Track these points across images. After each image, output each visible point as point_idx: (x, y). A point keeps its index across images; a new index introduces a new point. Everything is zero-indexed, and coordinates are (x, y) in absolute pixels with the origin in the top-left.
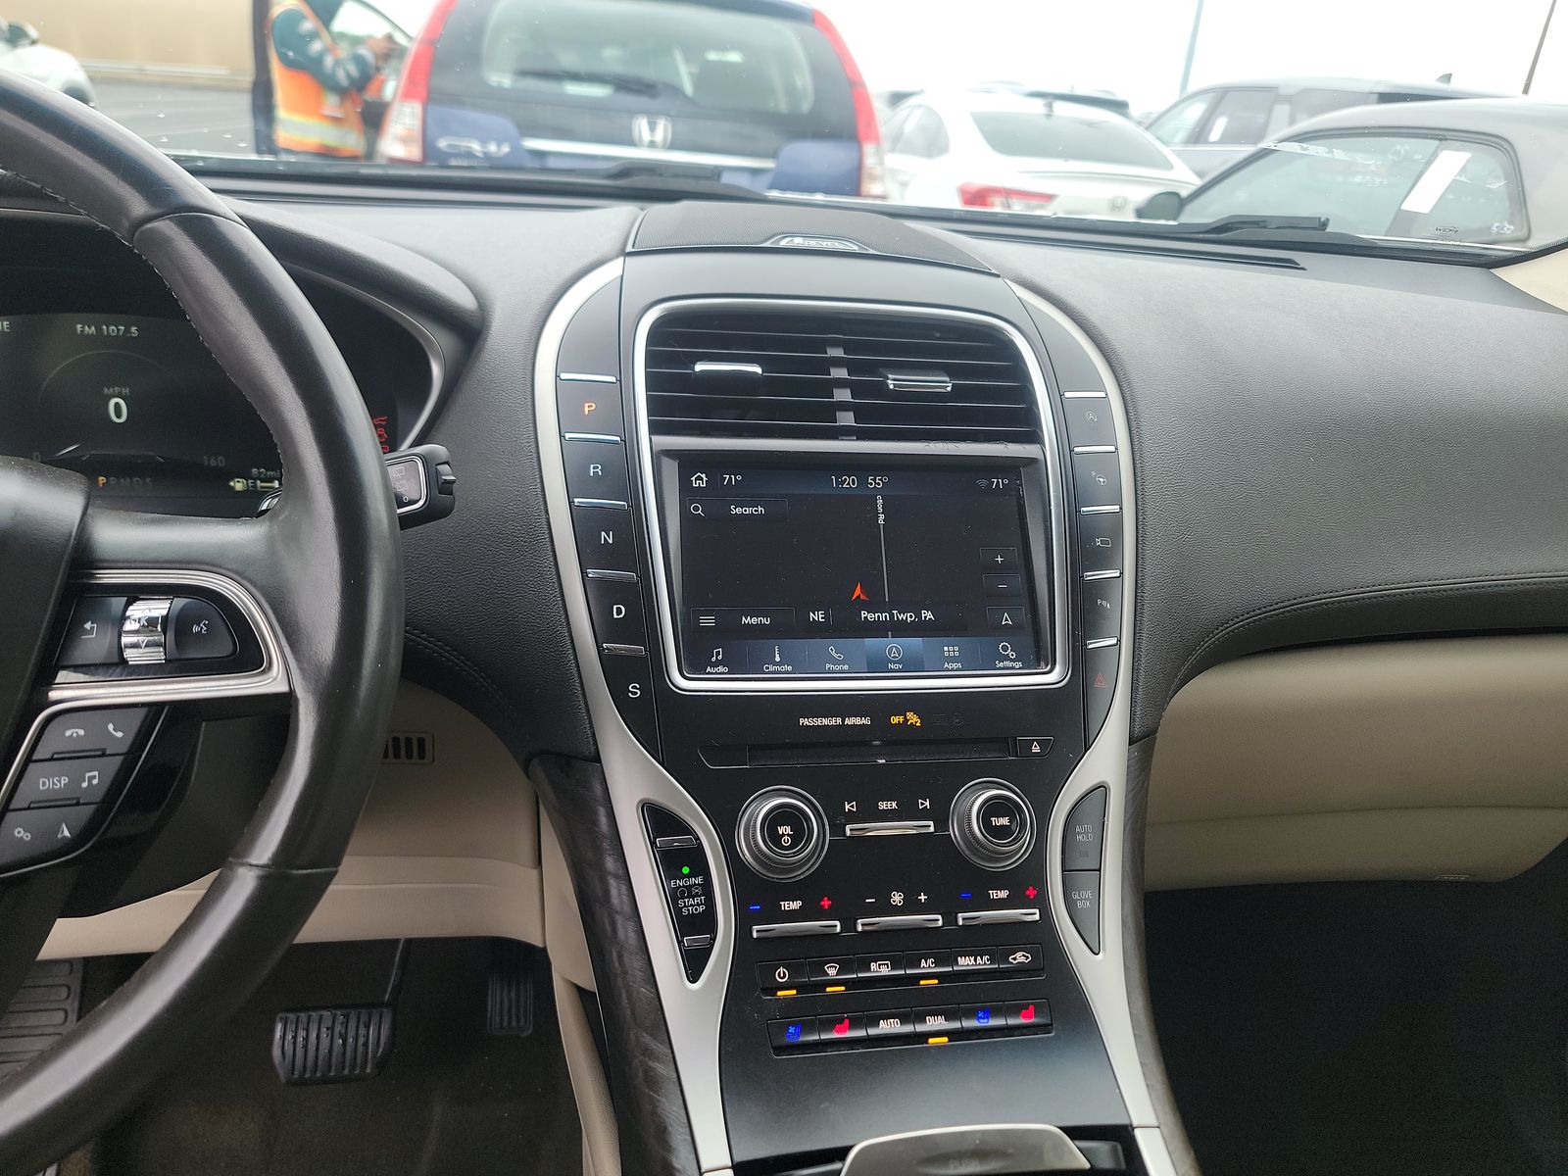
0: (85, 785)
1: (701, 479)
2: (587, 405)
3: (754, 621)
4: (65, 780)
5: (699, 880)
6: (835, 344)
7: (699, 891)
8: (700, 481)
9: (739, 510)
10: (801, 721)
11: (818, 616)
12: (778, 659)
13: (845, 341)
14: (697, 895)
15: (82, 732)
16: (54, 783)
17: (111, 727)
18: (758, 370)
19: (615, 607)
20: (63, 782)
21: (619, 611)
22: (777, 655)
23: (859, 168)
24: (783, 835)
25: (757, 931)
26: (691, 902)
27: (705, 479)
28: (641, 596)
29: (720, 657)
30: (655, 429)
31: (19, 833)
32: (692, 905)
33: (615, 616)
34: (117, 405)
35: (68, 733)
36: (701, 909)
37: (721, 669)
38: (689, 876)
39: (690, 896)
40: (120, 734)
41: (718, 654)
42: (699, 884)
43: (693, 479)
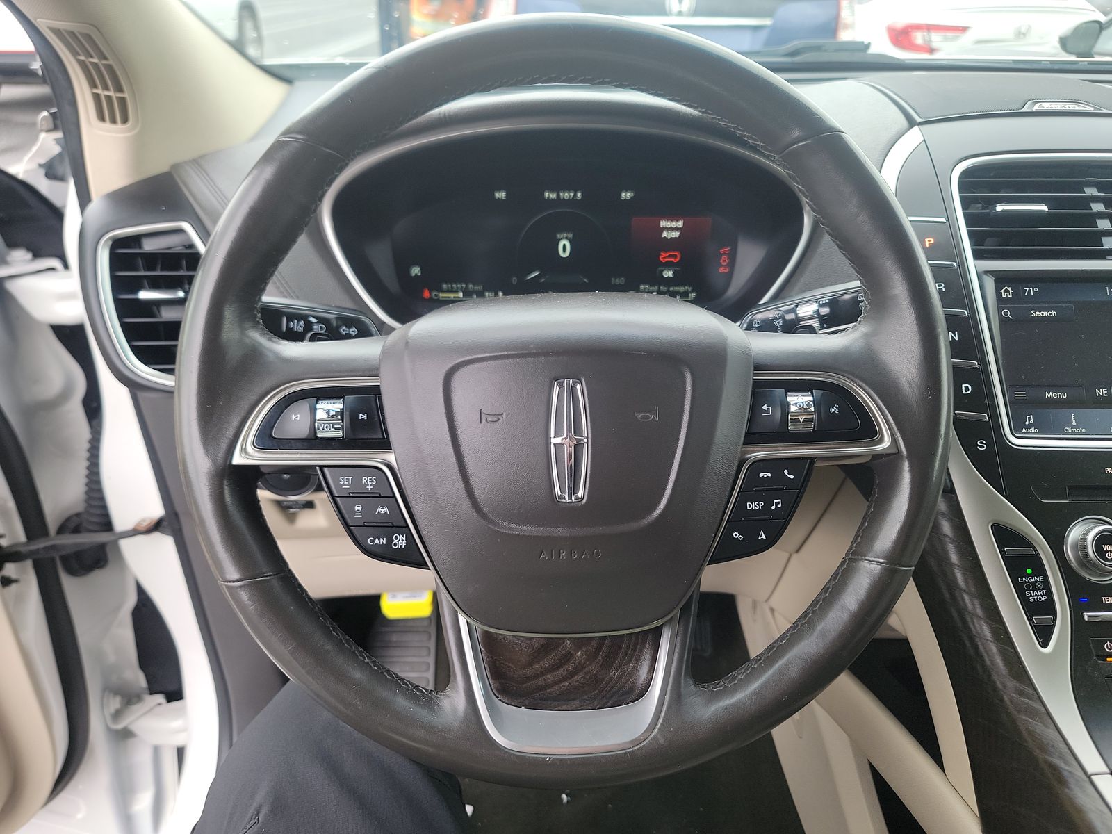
0: (773, 507)
1: (1007, 291)
2: (927, 240)
3: (1055, 395)
4: (762, 504)
5: (1040, 579)
6: (1090, 184)
7: (1041, 586)
8: (1008, 293)
9: (1037, 314)
10: (1107, 470)
11: (1102, 392)
12: (1074, 423)
13: (1098, 182)
14: (1039, 589)
15: (769, 475)
16: (755, 506)
17: (786, 472)
18: (1044, 208)
19: (963, 385)
20: (760, 505)
21: (967, 389)
22: (1074, 421)
23: (837, 17)
24: (1107, 551)
25: (1089, 616)
26: (1035, 593)
27: (1011, 291)
28: (981, 379)
29: (1032, 421)
30: (978, 255)
31: (736, 535)
32: (1036, 595)
33: (964, 392)
34: (564, 245)
35: (761, 475)
36: (1043, 598)
37: (1033, 430)
38: (1032, 575)
39: (1034, 589)
40: (792, 477)
41: (1030, 419)
42: (1040, 581)
43: (1002, 291)
